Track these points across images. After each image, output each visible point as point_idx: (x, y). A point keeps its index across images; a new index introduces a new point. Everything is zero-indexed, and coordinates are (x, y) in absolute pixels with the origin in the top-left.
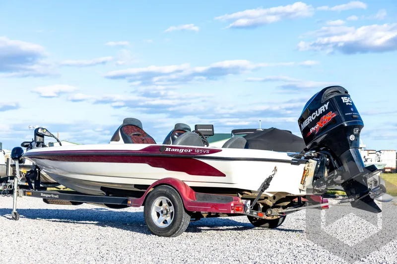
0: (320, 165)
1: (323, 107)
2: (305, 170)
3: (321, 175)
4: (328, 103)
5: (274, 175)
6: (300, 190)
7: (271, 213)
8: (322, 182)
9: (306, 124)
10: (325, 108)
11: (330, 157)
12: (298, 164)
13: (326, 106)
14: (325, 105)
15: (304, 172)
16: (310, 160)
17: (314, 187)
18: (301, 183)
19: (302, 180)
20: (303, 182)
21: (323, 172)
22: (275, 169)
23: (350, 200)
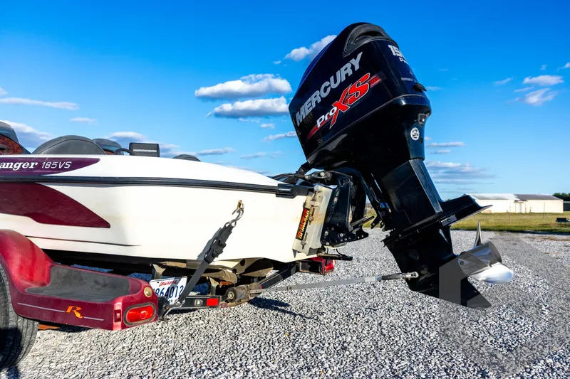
0: (339, 198)
1: (348, 65)
2: (305, 210)
3: (340, 219)
4: (360, 56)
5: (235, 221)
6: (295, 252)
7: (235, 297)
8: (342, 235)
9: (306, 110)
10: (353, 67)
11: (360, 180)
12: (291, 195)
13: (356, 62)
14: (353, 61)
15: (304, 214)
16: (318, 187)
17: (323, 244)
18: (297, 238)
19: (299, 230)
20: (301, 235)
21: (345, 214)
22: (240, 209)
23: (409, 276)
